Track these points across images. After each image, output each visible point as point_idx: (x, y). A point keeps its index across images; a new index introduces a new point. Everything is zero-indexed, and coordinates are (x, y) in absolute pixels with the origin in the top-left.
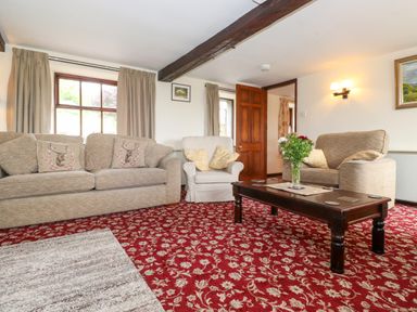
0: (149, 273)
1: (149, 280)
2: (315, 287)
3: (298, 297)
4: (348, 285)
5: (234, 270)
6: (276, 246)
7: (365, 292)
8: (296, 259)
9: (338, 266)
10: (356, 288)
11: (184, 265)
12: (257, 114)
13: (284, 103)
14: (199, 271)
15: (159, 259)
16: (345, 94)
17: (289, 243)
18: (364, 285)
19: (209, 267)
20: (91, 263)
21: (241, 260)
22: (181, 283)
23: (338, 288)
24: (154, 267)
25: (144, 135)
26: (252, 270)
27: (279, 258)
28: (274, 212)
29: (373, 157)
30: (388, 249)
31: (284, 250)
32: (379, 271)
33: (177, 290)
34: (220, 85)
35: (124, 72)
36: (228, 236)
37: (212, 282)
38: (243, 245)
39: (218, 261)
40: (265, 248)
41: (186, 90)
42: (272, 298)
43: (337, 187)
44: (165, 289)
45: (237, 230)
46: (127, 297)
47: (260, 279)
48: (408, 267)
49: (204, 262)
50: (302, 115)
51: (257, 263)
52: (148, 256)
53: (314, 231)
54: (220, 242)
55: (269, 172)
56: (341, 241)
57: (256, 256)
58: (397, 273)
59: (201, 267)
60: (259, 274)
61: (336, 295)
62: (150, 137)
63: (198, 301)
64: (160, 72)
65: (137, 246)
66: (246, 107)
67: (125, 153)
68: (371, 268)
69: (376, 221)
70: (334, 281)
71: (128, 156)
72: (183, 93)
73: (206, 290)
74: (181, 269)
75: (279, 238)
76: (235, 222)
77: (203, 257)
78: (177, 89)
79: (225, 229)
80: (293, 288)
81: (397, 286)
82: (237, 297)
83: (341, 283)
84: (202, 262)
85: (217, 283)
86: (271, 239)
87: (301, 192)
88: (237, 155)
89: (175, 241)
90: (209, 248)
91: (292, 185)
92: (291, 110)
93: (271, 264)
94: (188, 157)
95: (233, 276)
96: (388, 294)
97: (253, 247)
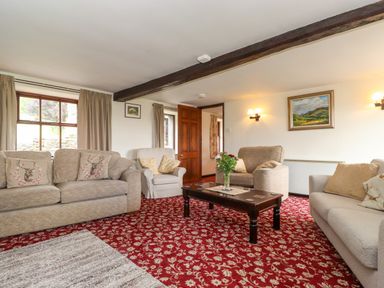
0: (134, 257)
1: (135, 261)
2: (241, 253)
3: (232, 259)
4: (260, 250)
5: (191, 249)
6: (215, 231)
7: (269, 252)
8: (229, 238)
9: (253, 240)
10: (264, 250)
11: (156, 250)
12: (194, 129)
13: (213, 118)
14: (167, 253)
15: (137, 248)
16: (257, 118)
17: (223, 228)
18: (268, 248)
19: (174, 249)
20: (87, 256)
21: (194, 242)
22: (158, 261)
23: (254, 252)
24: (136, 254)
25: (102, 149)
26: (203, 247)
27: (218, 239)
28: (211, 207)
29: (274, 166)
30: (282, 226)
31: (220, 233)
32: (277, 240)
33: (157, 266)
34: (165, 105)
35: (84, 93)
36: (182, 227)
37: (178, 258)
38: (193, 233)
39: (179, 244)
40: (208, 233)
41: (137, 109)
42: (217, 262)
43: (252, 187)
44: (148, 266)
45: (187, 223)
46: (126, 273)
47: (208, 253)
48: (292, 236)
49: (170, 246)
50: (228, 131)
51: (205, 243)
52: (128, 247)
53: (239, 219)
54: (177, 232)
55: (203, 174)
56: (255, 223)
57: (203, 239)
58: (286, 240)
59: (169, 250)
60: (207, 249)
61: (253, 255)
62: (107, 149)
63: (172, 269)
64: (115, 94)
65: (117, 241)
66: (186, 123)
67: (90, 166)
68: (272, 239)
69: (275, 209)
70: (252, 248)
71: (93, 169)
72: (135, 111)
73: (176, 263)
74: (155, 252)
75: (217, 225)
76: (185, 216)
77: (168, 243)
78: (129, 107)
79: (179, 222)
80: (228, 255)
81: (285, 247)
82: (196, 264)
83: (256, 249)
84: (168, 246)
85: (183, 257)
86: (211, 227)
87: (230, 193)
88: (179, 162)
89: (144, 235)
90: (171, 237)
91: (224, 188)
92: (219, 123)
93: (214, 243)
94: (144, 165)
95: (191, 252)
96: (280, 252)
97: (200, 233)
